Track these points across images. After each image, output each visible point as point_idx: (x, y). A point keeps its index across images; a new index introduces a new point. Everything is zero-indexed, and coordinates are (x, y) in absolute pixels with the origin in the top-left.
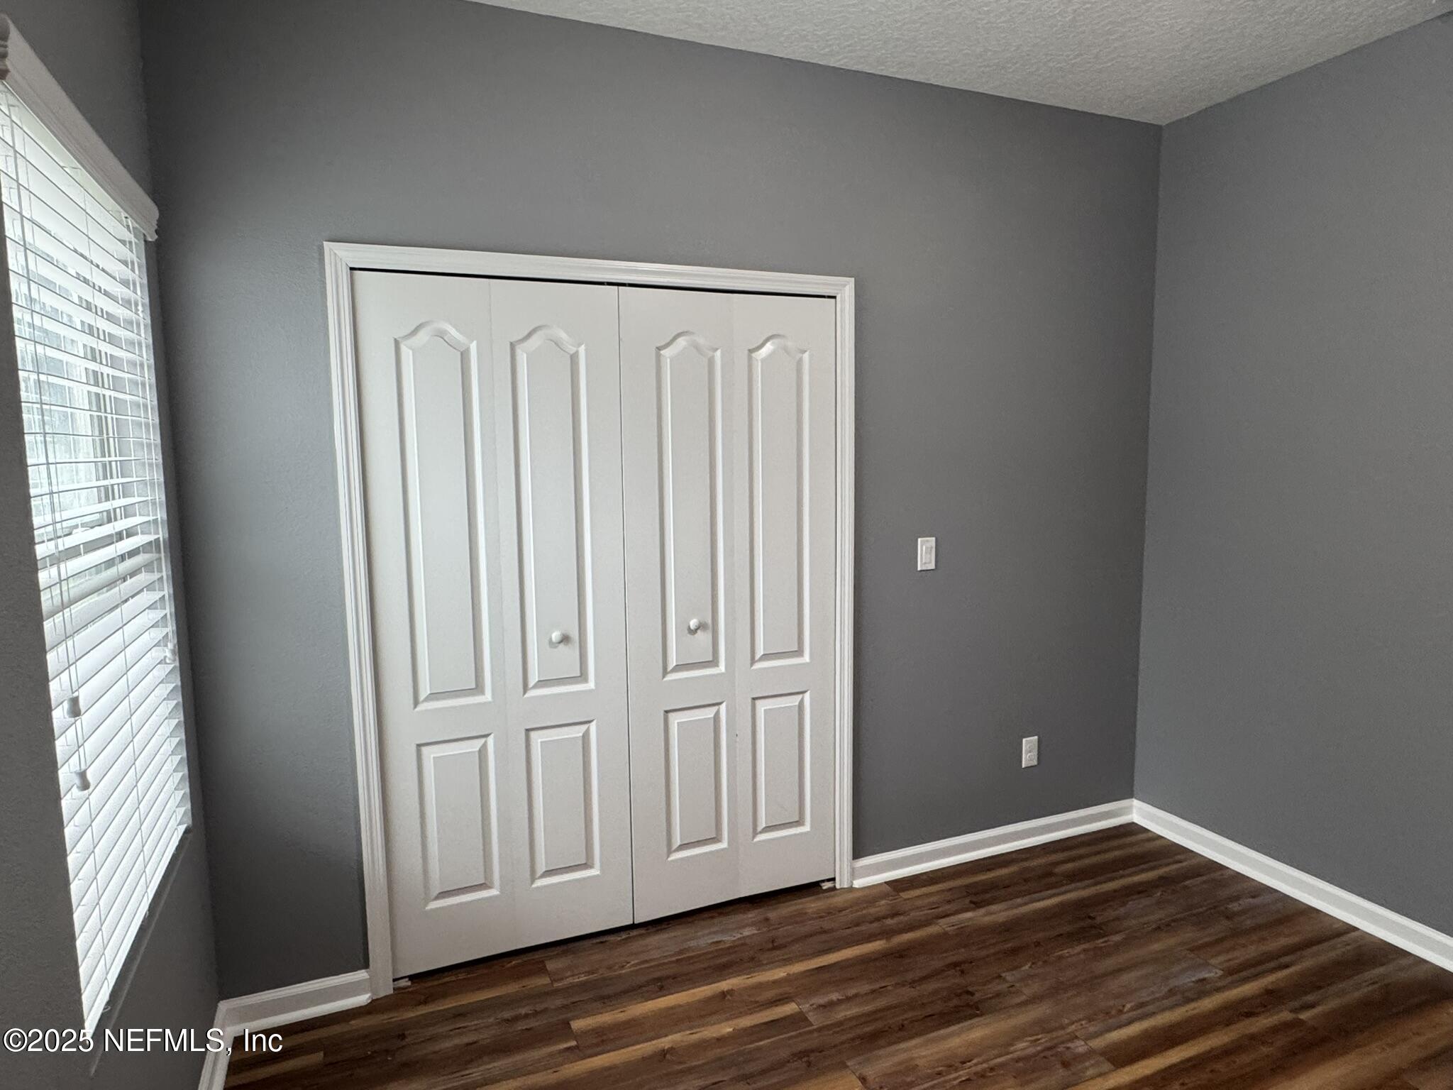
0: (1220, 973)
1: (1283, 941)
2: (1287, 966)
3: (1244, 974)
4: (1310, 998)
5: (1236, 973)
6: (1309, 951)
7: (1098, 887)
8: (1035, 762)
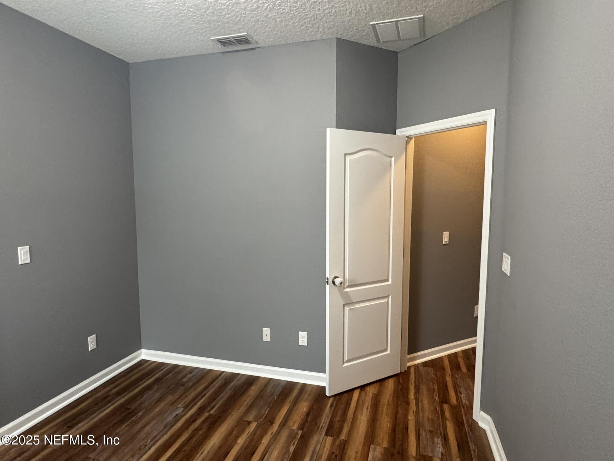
0: (182, 409)
1: (202, 387)
2: (205, 395)
3: (190, 406)
4: (213, 404)
5: (187, 407)
6: (211, 386)
7: (130, 394)
8: (95, 347)
